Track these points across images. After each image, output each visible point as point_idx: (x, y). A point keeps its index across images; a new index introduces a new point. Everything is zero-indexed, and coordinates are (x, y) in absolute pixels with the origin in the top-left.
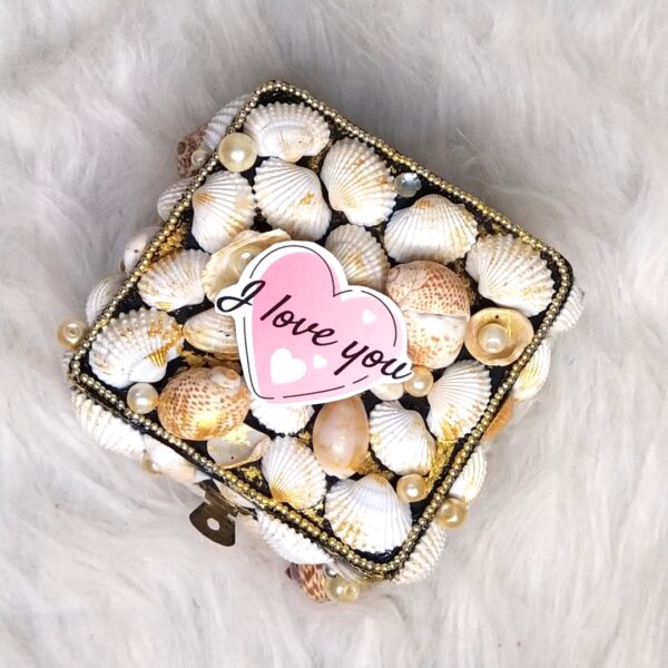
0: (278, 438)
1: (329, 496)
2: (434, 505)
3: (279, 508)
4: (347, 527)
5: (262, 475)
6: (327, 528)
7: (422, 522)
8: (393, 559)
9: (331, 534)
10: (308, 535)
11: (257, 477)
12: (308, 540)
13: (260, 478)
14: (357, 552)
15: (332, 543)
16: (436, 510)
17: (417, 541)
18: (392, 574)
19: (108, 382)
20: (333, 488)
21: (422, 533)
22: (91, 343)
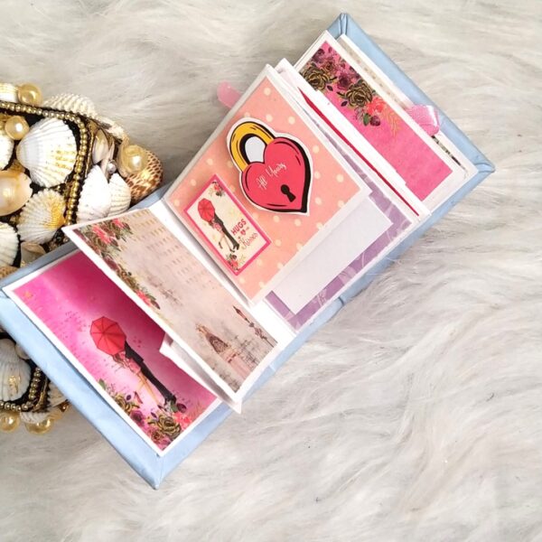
0: (22, 239)
1: (48, 185)
2: (24, 109)
3: (70, 218)
4: (60, 162)
5: (52, 240)
6: (70, 178)
7: (40, 112)
8: (73, 122)
9: (73, 173)
10: (80, 189)
11: (56, 243)
12: (84, 187)
13: (55, 240)
14: (78, 149)
15: (79, 170)
16: (28, 106)
17: (56, 111)
18: (84, 119)
19: (29, 377)
20: (41, 185)
21: (49, 110)
22: (5, 403)
